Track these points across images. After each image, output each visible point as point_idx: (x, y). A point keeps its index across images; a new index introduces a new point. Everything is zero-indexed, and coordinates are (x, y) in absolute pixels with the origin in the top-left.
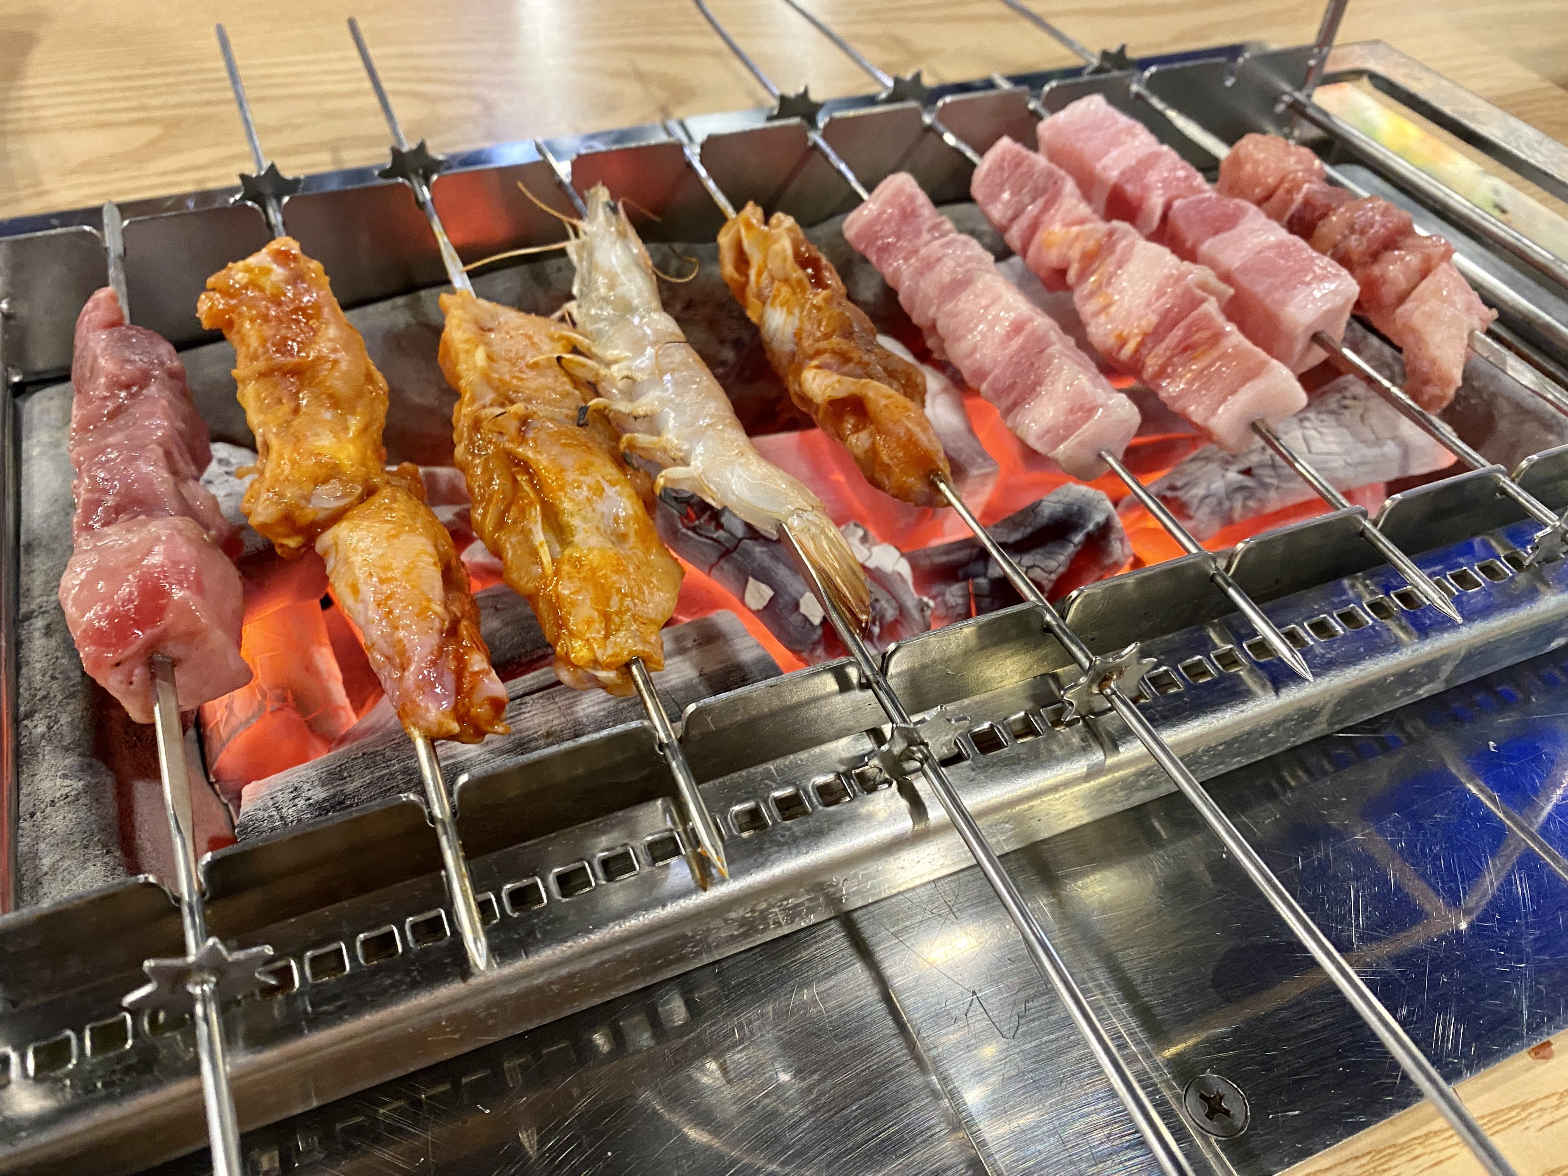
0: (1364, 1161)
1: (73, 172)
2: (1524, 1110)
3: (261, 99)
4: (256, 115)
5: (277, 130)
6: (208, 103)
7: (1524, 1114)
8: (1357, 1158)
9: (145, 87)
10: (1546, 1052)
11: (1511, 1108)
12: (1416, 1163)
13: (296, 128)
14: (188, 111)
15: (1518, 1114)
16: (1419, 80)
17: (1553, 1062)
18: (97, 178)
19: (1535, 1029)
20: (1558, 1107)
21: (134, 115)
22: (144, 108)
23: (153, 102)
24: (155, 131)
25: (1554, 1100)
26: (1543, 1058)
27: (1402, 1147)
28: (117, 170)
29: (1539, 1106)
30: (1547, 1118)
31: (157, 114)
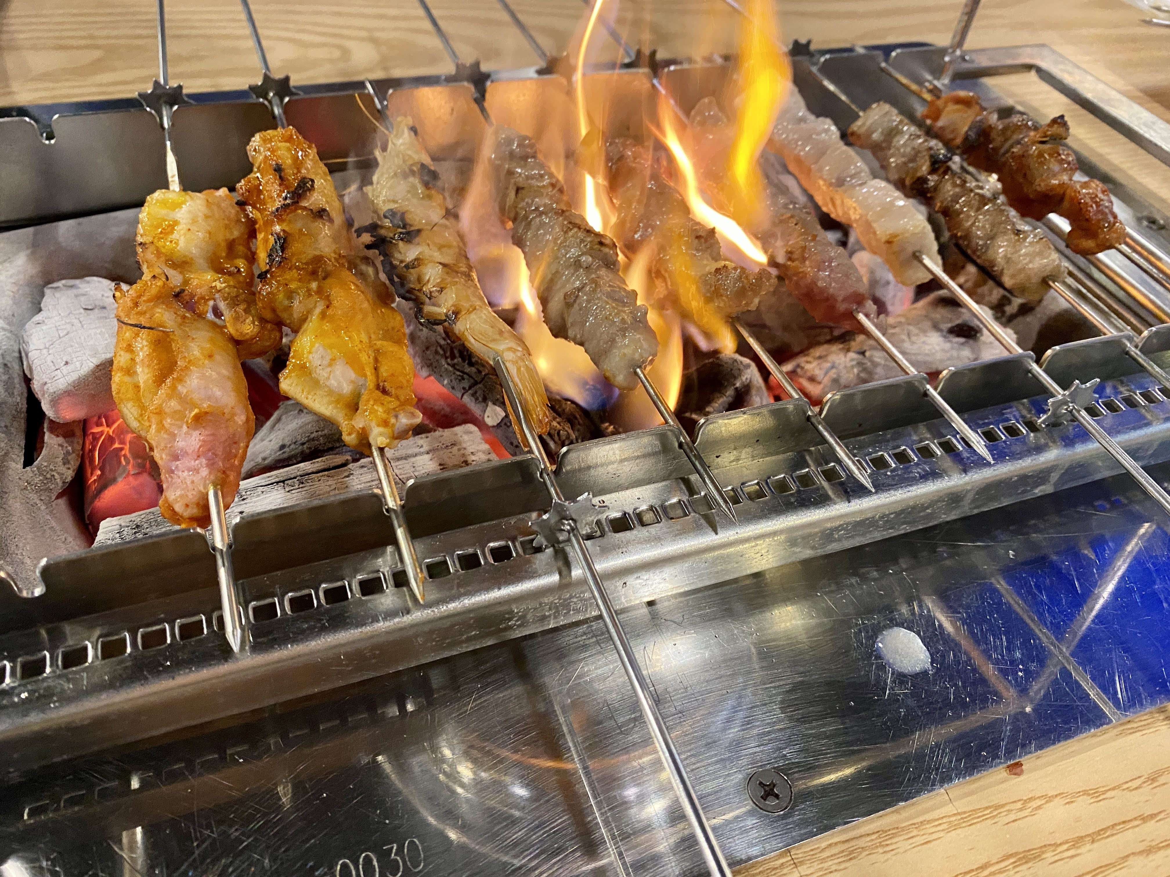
0: (874, 837)
1: (33, 80)
2: (996, 809)
3: (179, 37)
4: (172, 47)
5: (188, 59)
6: (139, 37)
7: (995, 813)
8: (868, 835)
9: (95, 22)
10: (1018, 770)
11: (987, 808)
12: (911, 841)
13: (201, 58)
14: (123, 42)
15: (991, 813)
16: (1070, 73)
17: (1022, 778)
18: (51, 85)
19: (1010, 753)
20: (1021, 810)
21: (83, 42)
22: (92, 37)
23: (97, 33)
24: (97, 54)
25: (1019, 805)
26: (1015, 774)
27: (903, 829)
28: (67, 80)
29: (1007, 808)
30: (1012, 817)
31: (101, 42)
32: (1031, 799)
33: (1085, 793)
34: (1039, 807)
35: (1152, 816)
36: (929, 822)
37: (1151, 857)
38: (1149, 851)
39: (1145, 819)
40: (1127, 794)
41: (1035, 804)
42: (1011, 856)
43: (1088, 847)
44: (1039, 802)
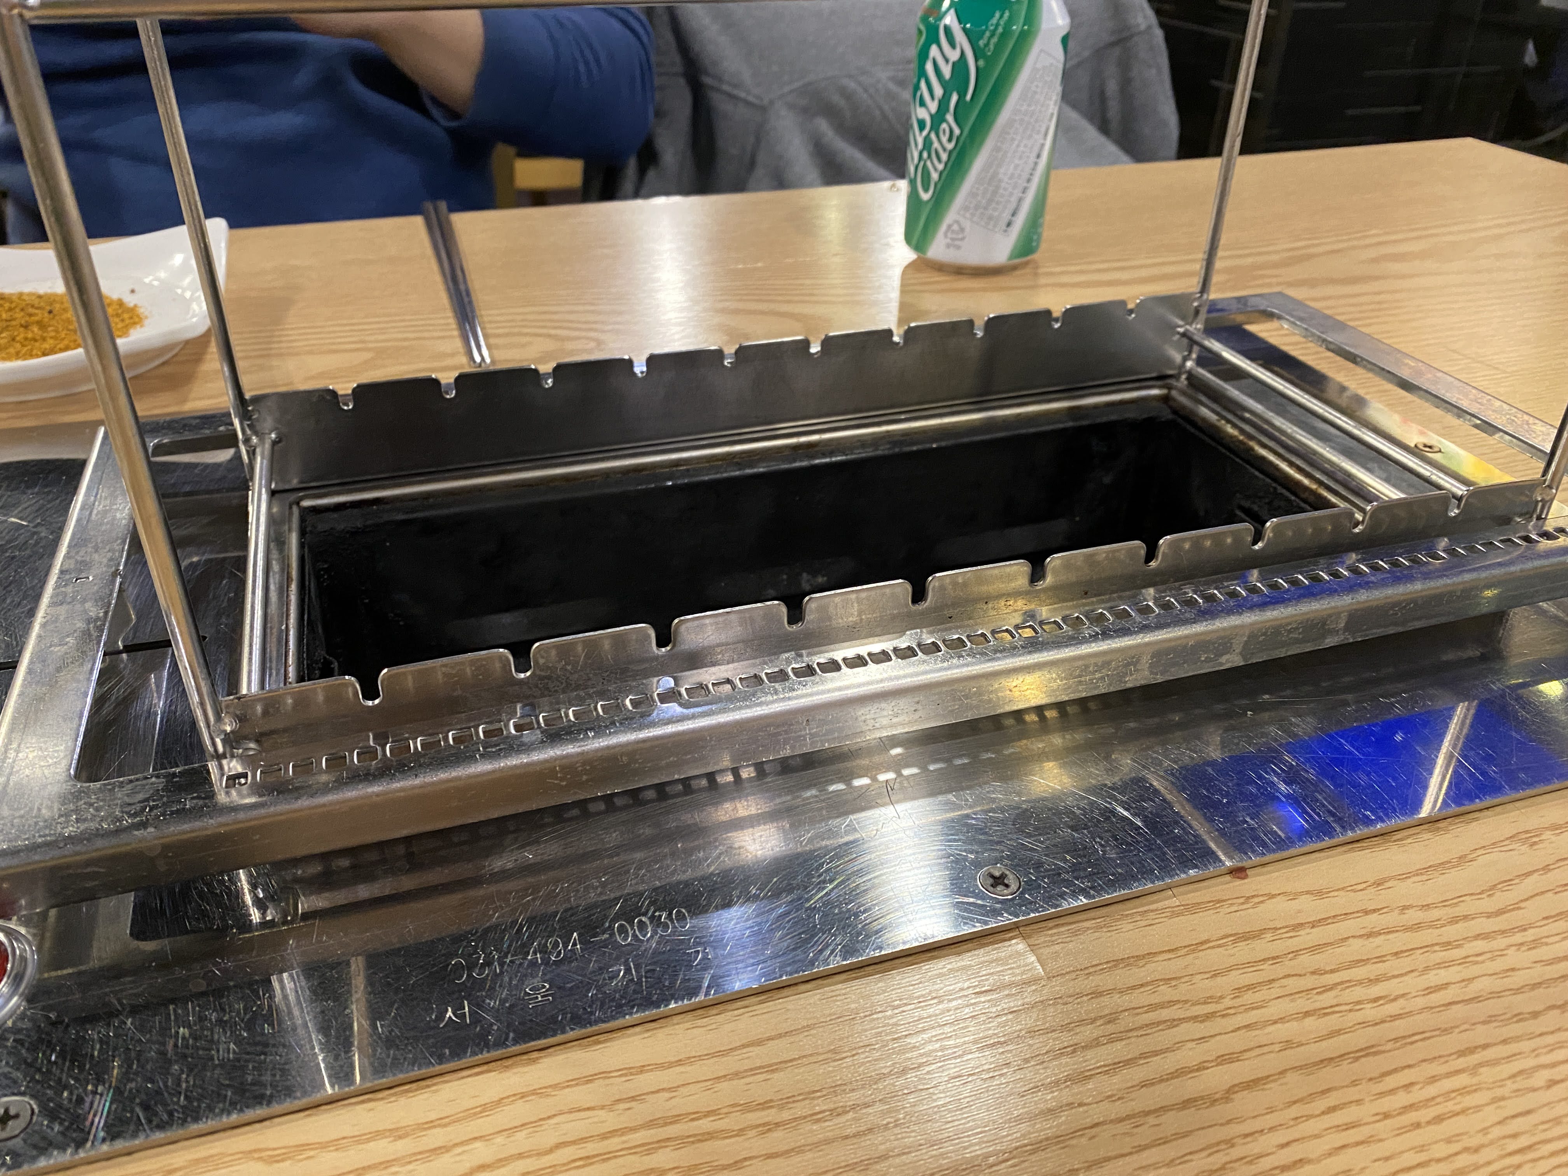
2: (1218, 903)
7: (1217, 906)
9: (364, 330)
10: (1242, 875)
11: (1209, 902)
14: (389, 344)
15: (1213, 905)
20: (1243, 904)
21: (356, 346)
22: (363, 342)
23: (367, 338)
25: (1242, 900)
26: (1239, 878)
29: (1229, 902)
30: (1234, 908)
31: (371, 345)
32: (1253, 897)
33: (1308, 892)
34: (1262, 902)
35: (1374, 911)
36: (1152, 911)
37: (1371, 940)
38: (1370, 935)
39: (1366, 912)
40: (1352, 894)
41: (1256, 900)
42: (1231, 935)
43: (1308, 930)
44: (1261, 899)
